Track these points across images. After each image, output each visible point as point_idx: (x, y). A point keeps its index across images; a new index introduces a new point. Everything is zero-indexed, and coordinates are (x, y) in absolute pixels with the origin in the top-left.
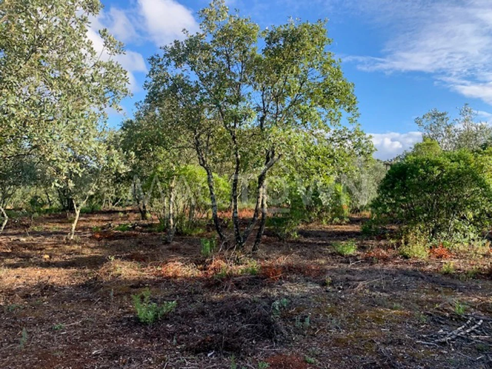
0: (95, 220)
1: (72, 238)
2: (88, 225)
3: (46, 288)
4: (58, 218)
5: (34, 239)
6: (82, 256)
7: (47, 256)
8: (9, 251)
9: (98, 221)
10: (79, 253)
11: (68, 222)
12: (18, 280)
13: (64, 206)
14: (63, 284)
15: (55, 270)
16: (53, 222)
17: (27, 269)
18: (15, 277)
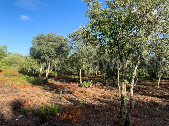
0: (164, 81)
1: (158, 87)
2: (162, 83)
3: (155, 104)
4: (149, 80)
5: (144, 86)
6: (164, 94)
7: (151, 93)
8: (138, 89)
9: (165, 82)
10: (163, 93)
11: (153, 81)
12: (144, 99)
13: (150, 76)
14: (161, 104)
15: (156, 98)
16: (148, 81)
17: (146, 96)
18: (143, 98)
